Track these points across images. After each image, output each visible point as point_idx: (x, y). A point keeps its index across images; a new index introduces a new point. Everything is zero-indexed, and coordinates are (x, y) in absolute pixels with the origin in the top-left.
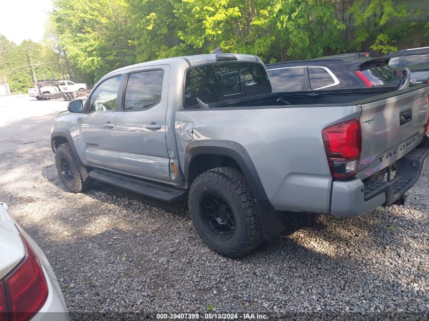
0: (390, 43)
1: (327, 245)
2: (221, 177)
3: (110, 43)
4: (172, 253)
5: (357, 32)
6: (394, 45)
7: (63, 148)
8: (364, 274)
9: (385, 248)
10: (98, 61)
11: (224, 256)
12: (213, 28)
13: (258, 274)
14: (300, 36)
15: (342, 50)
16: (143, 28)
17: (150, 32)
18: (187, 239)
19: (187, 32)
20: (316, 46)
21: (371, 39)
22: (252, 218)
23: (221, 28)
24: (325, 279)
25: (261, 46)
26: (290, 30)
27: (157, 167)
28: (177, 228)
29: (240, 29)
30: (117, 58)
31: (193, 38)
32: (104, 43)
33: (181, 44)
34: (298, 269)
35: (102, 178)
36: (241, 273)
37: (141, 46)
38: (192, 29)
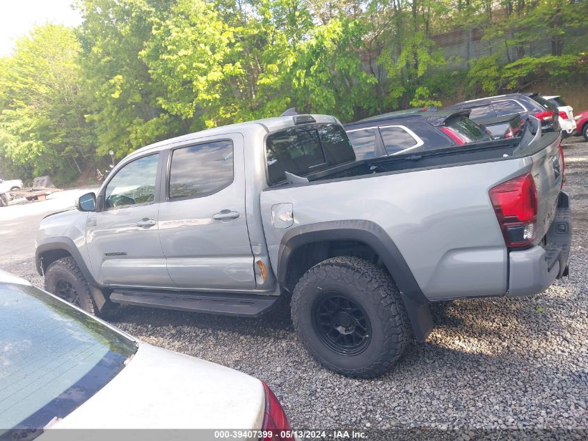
0: (431, 97)
1: (476, 342)
2: (344, 270)
3: (54, 120)
4: (279, 386)
5: (391, 86)
6: (435, 99)
7: (59, 266)
8: (540, 369)
9: (546, 334)
10: (38, 147)
11: (355, 377)
12: (208, 91)
13: (410, 391)
14: (324, 94)
15: (376, 109)
16: (106, 96)
17: (115, 102)
18: (290, 364)
19: (170, 98)
20: (344, 106)
21: (409, 94)
22: (397, 318)
23: (217, 91)
24: (498, 384)
25: (274, 110)
26: (310, 88)
27: (234, 271)
28: (268, 353)
29: (241, 91)
30: (68, 141)
31: (179, 106)
32: (46, 120)
33: (162, 115)
34: (458, 377)
35: (135, 300)
36: (388, 395)
37: (104, 121)
38: (176, 94)
